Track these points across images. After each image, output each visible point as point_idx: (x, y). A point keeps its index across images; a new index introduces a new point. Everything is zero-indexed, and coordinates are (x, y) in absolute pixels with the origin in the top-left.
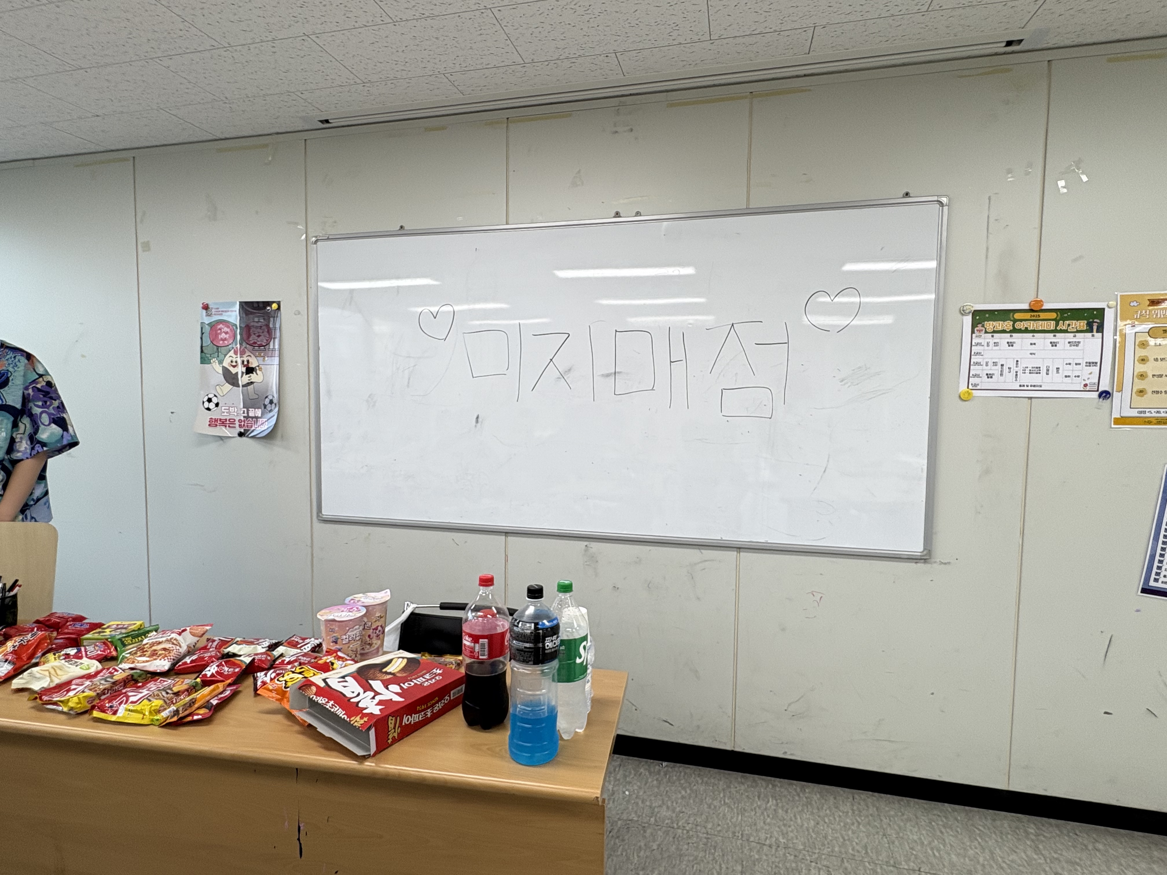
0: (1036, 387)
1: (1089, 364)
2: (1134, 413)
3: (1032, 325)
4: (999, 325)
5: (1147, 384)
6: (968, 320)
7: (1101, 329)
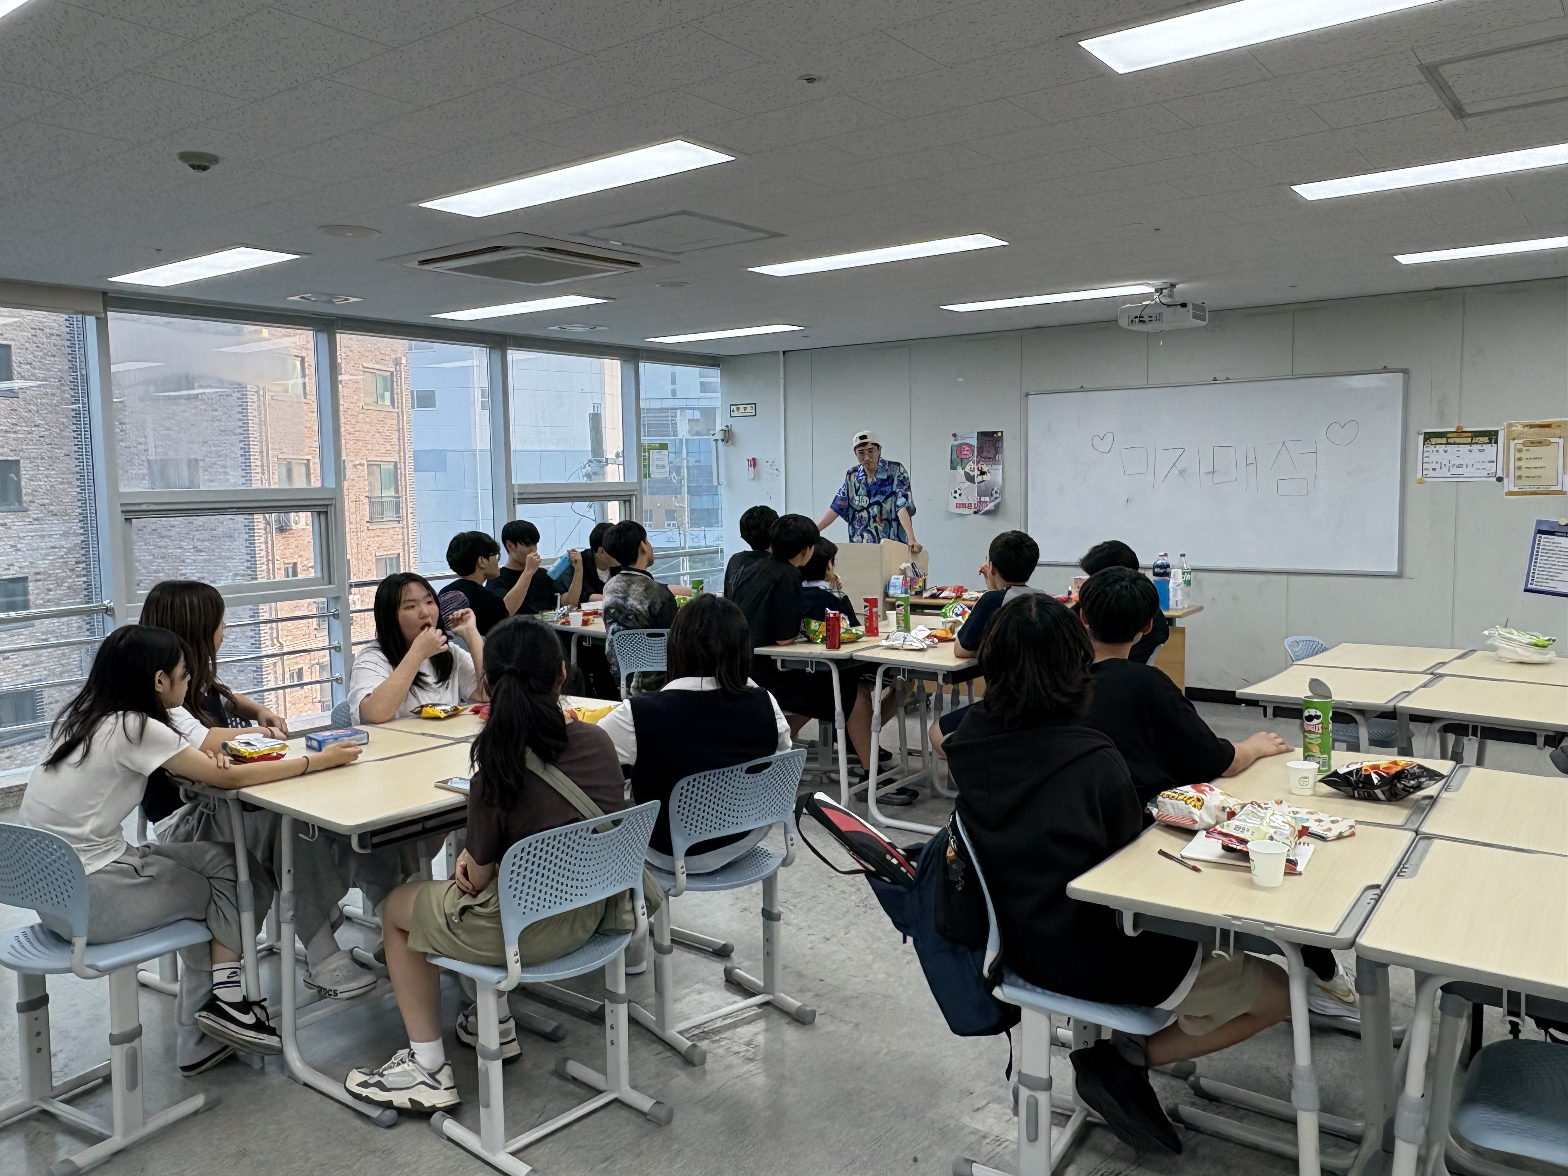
0: (1460, 476)
1: (1490, 462)
2: (1516, 489)
3: (1457, 440)
4: (1439, 441)
5: (1524, 473)
6: (1421, 438)
7: (1496, 442)
